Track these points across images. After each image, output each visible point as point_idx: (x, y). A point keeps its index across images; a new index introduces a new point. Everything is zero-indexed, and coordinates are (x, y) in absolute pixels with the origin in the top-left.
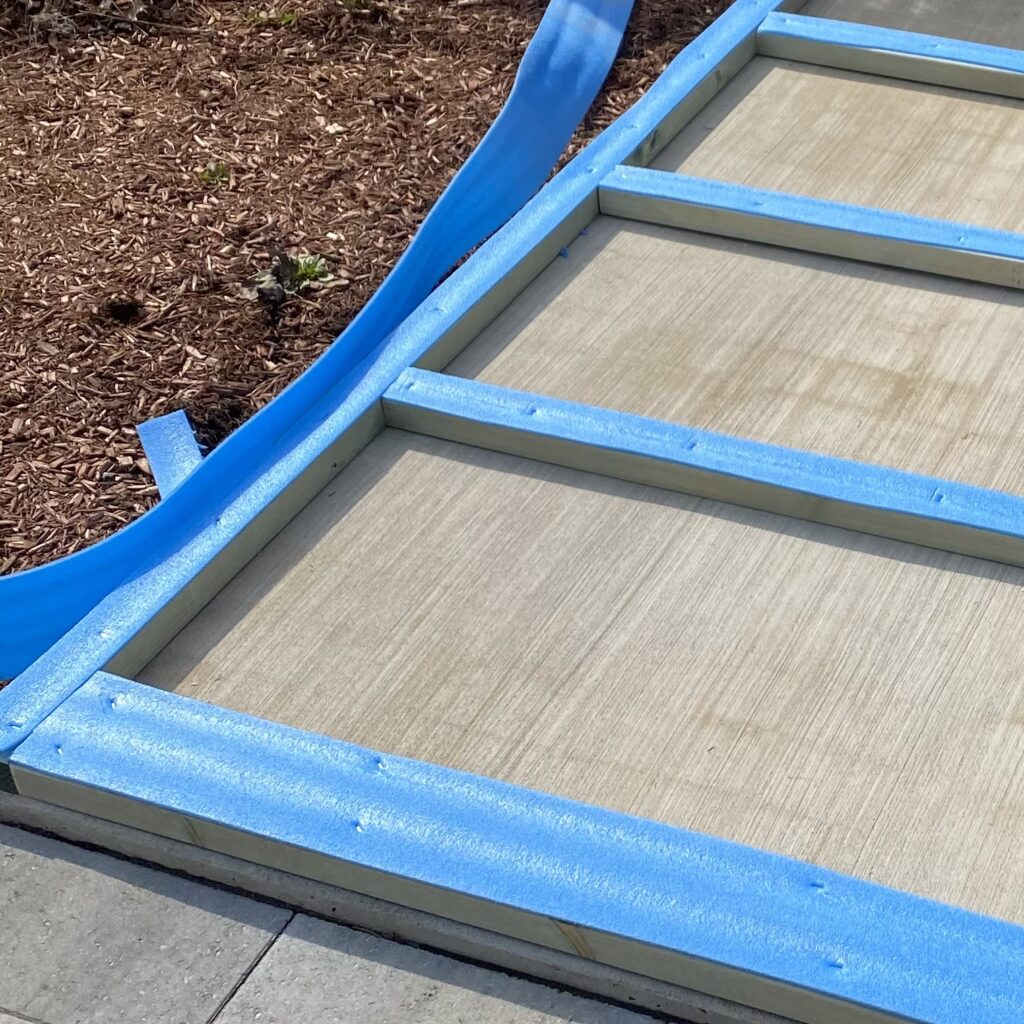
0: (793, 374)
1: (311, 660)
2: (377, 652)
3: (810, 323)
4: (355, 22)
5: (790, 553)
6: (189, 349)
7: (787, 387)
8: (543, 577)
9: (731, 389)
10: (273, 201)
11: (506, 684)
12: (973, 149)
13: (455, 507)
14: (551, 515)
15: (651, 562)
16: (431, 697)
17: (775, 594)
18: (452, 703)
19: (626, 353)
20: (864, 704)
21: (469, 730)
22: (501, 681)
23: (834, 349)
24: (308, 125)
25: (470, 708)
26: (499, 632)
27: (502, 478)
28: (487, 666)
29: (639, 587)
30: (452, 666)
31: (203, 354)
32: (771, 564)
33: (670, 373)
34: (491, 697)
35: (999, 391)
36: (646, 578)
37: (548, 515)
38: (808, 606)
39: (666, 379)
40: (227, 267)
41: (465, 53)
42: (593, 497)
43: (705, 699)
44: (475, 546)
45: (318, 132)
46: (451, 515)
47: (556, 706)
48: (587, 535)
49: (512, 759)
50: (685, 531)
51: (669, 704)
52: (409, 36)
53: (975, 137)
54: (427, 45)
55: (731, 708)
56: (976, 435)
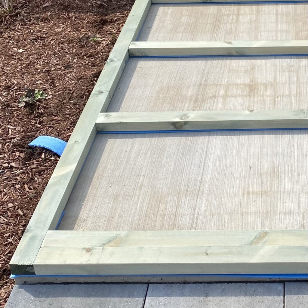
0: (216, 90)
1: (112, 207)
2: (133, 200)
3: (213, 75)
4: (11, 18)
5: (245, 141)
6: (9, 126)
7: (217, 95)
8: (173, 165)
9: (200, 99)
10: (12, 76)
11: (180, 199)
12: (233, 19)
13: (133, 151)
14: (165, 147)
15: (205, 153)
16: (158, 208)
17: (248, 153)
18: (166, 208)
19: (161, 96)
20: (292, 177)
21: (176, 215)
22: (178, 198)
23: (225, 81)
24: (12, 51)
25: (173, 208)
26: (169, 184)
27: (143, 140)
28: (171, 195)
29: (205, 161)
30: (160, 197)
31: (14, 127)
32: (242, 145)
33: (178, 98)
34: (178, 203)
35: (280, 83)
36: (206, 158)
37: (164, 147)
38: (259, 154)
39: (178, 100)
40: (8, 99)
41: (52, 21)
42: (175, 139)
43: (244, 188)
44: (146, 161)
45: (15, 53)
46: (133, 154)
47: (200, 201)
48: (180, 150)
49: (195, 220)
50: (209, 142)
51: (234, 191)
52: (31, 19)
53: (232, 16)
54: (38, 21)
55: (254, 188)
56: (280, 96)
